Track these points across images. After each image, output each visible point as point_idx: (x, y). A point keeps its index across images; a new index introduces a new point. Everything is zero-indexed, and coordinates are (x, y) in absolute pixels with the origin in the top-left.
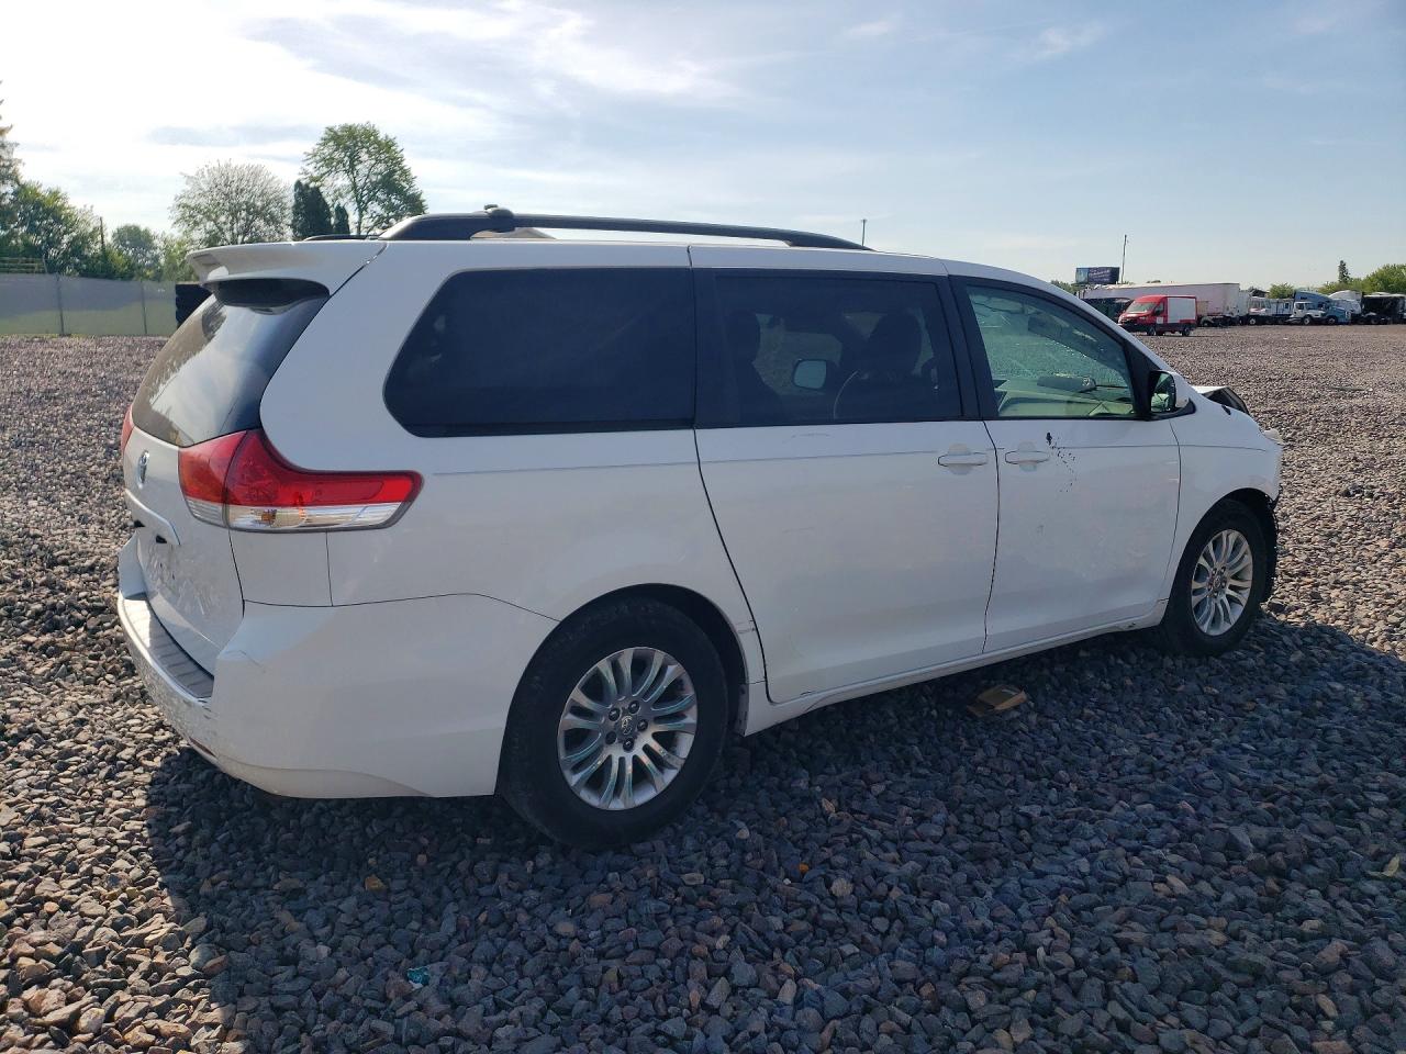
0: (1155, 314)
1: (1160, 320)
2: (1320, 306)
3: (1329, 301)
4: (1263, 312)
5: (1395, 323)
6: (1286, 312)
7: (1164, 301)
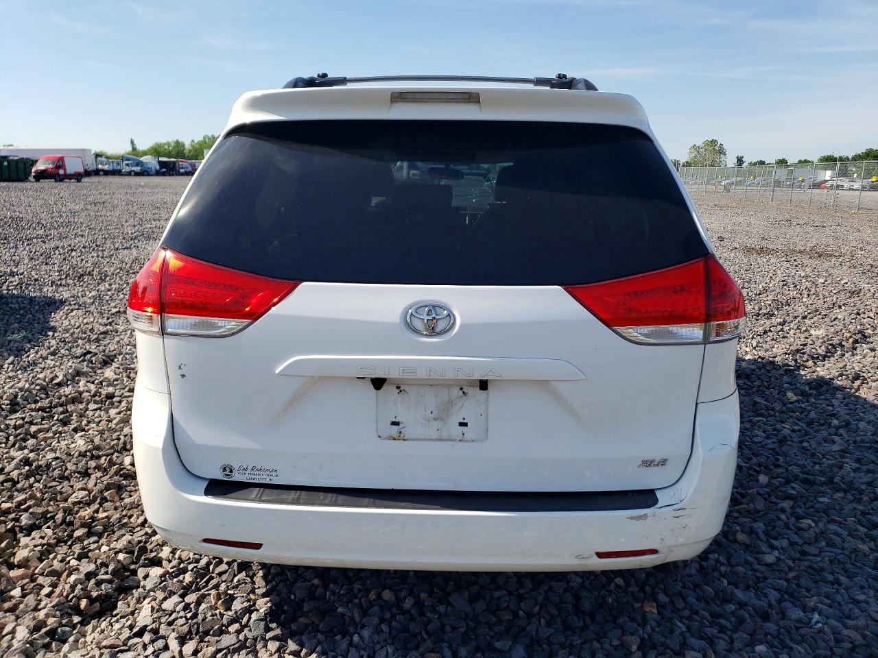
0: (58, 167)
1: (61, 172)
2: (137, 165)
3: (142, 162)
4: (106, 167)
5: (177, 175)
6: (119, 168)
7: (62, 159)
